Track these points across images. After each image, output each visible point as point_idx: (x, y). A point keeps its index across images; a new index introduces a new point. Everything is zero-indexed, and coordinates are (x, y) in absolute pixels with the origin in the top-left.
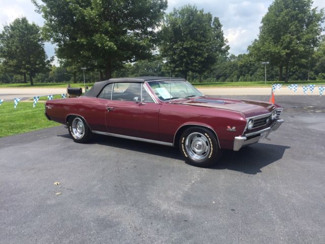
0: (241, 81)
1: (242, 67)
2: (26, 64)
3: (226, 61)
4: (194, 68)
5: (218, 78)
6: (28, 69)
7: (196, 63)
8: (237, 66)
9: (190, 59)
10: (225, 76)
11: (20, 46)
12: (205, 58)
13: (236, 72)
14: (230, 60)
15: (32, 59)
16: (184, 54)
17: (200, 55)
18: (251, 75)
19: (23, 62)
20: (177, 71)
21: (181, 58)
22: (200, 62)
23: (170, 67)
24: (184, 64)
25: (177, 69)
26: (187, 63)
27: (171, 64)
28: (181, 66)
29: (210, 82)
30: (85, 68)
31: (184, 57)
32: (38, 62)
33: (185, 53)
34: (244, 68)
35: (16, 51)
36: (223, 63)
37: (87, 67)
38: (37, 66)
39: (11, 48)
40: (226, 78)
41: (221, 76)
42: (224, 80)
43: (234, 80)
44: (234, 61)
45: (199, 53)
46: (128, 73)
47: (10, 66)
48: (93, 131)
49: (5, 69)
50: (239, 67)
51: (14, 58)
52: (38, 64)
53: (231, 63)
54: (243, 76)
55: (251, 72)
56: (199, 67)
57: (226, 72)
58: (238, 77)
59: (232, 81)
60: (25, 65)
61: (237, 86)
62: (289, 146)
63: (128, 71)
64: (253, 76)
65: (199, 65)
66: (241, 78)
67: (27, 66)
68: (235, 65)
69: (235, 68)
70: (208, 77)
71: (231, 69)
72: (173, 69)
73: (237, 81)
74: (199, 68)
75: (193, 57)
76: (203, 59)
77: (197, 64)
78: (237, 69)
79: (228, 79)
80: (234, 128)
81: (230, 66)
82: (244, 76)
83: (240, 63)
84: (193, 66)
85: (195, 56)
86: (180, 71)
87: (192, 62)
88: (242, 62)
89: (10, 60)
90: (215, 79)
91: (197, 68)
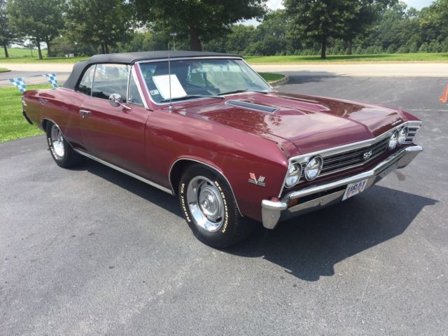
0: (423, 50)
1: (426, 28)
2: (99, 29)
3: (401, 19)
4: (336, 31)
5: (385, 46)
6: (101, 36)
7: (341, 22)
8: (419, 26)
9: (331, 16)
10: (396, 43)
11: (90, 3)
12: (356, 14)
13: (416, 36)
14: (407, 17)
15: (106, 21)
16: (322, 8)
17: (348, 8)
18: (440, 41)
19: (95, 26)
20: (309, 37)
21: (317, 15)
22: (348, 21)
23: (299, 29)
24: (321, 25)
25: (309, 33)
26: (326, 23)
27: (300, 25)
28: (317, 29)
29: (372, 53)
30: (176, 34)
31: (322, 13)
32: (114, 26)
33: (324, 5)
34: (429, 30)
35: (84, 9)
36: (395, 21)
37: (177, 32)
38: (113, 32)
39: (78, 6)
40: (399, 46)
41: (390, 43)
42: (395, 50)
43: (412, 49)
44: (414, 19)
45: (348, 6)
46: (249, 40)
47: (79, 31)
48: (75, 149)
49: (73, 36)
50: (421, 28)
51: (83, 20)
52: (114, 29)
53: (409, 21)
54: (426, 43)
55: (440, 37)
56: (346, 28)
57: (400, 36)
58: (419, 45)
59: (408, 51)
60: (96, 30)
61: (407, 60)
62: (434, 198)
63: (249, 37)
64: (443, 43)
65: (346, 26)
66: (423, 45)
67: (99, 31)
68: (414, 25)
69: (414, 30)
70: (369, 45)
71: (407, 31)
72: (303, 33)
73: (416, 51)
74: (346, 31)
75: (336, 13)
76: (352, 17)
77: (343, 25)
78: (417, 31)
79: (402, 48)
80: (262, 179)
81: (407, 27)
82: (429, 42)
83: (423, 22)
84: (336, 28)
85: (339, 11)
86: (314, 36)
87: (335, 22)
88: (427, 20)
89: (77, 23)
90: (381, 47)
91: (342, 32)
